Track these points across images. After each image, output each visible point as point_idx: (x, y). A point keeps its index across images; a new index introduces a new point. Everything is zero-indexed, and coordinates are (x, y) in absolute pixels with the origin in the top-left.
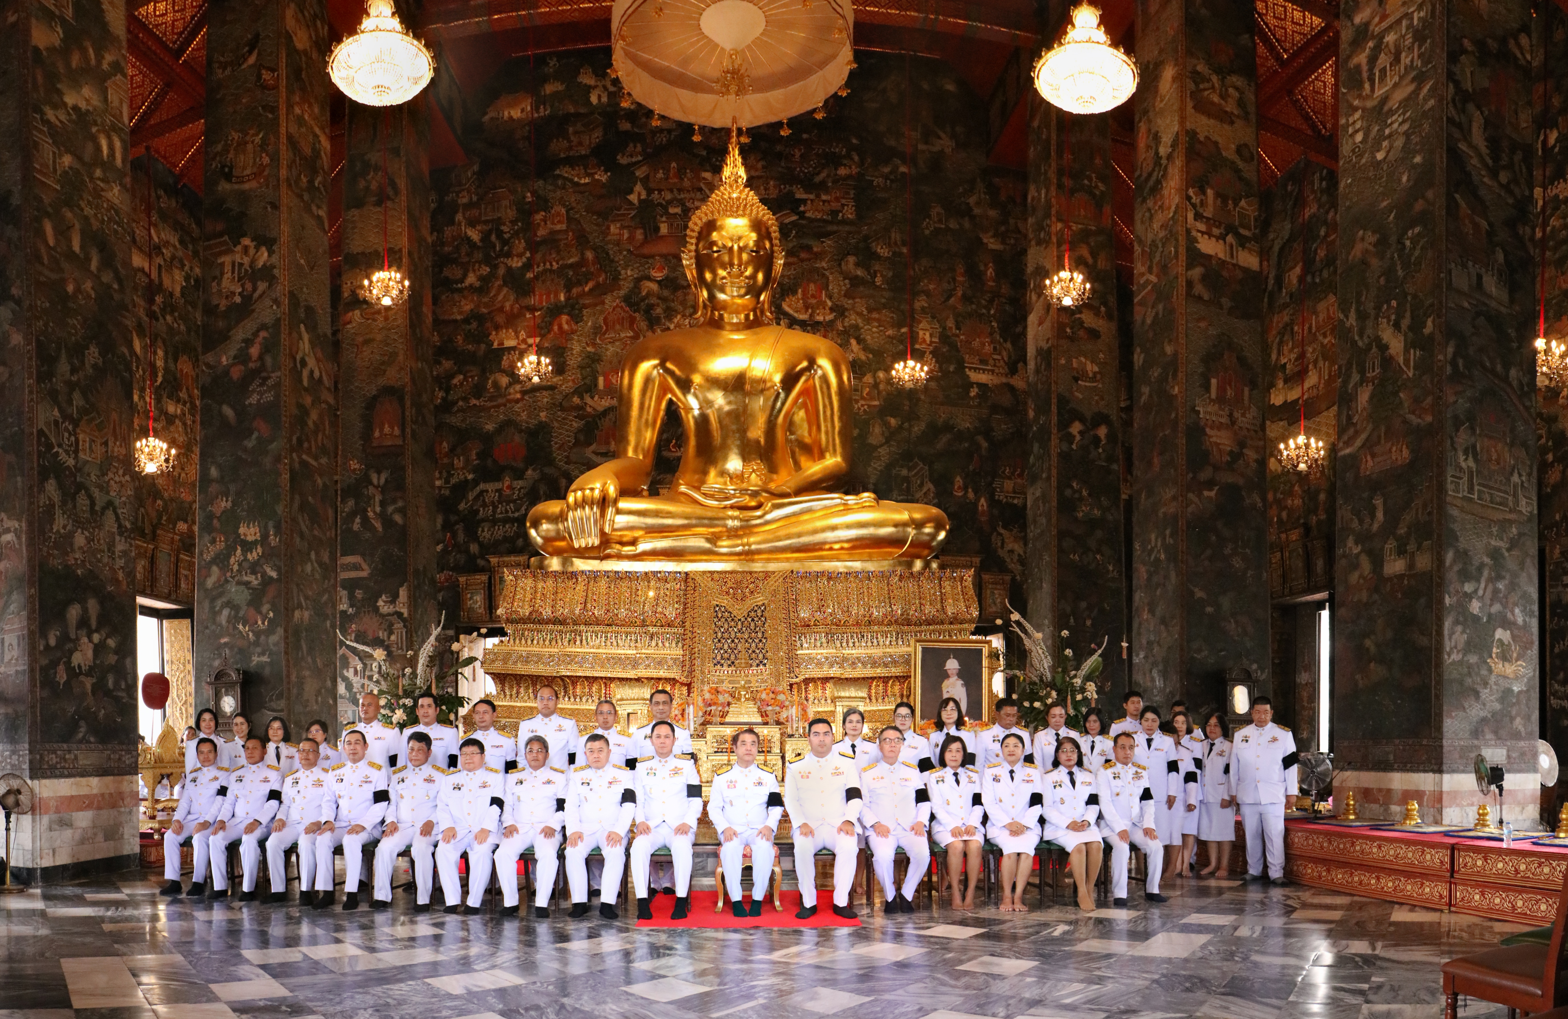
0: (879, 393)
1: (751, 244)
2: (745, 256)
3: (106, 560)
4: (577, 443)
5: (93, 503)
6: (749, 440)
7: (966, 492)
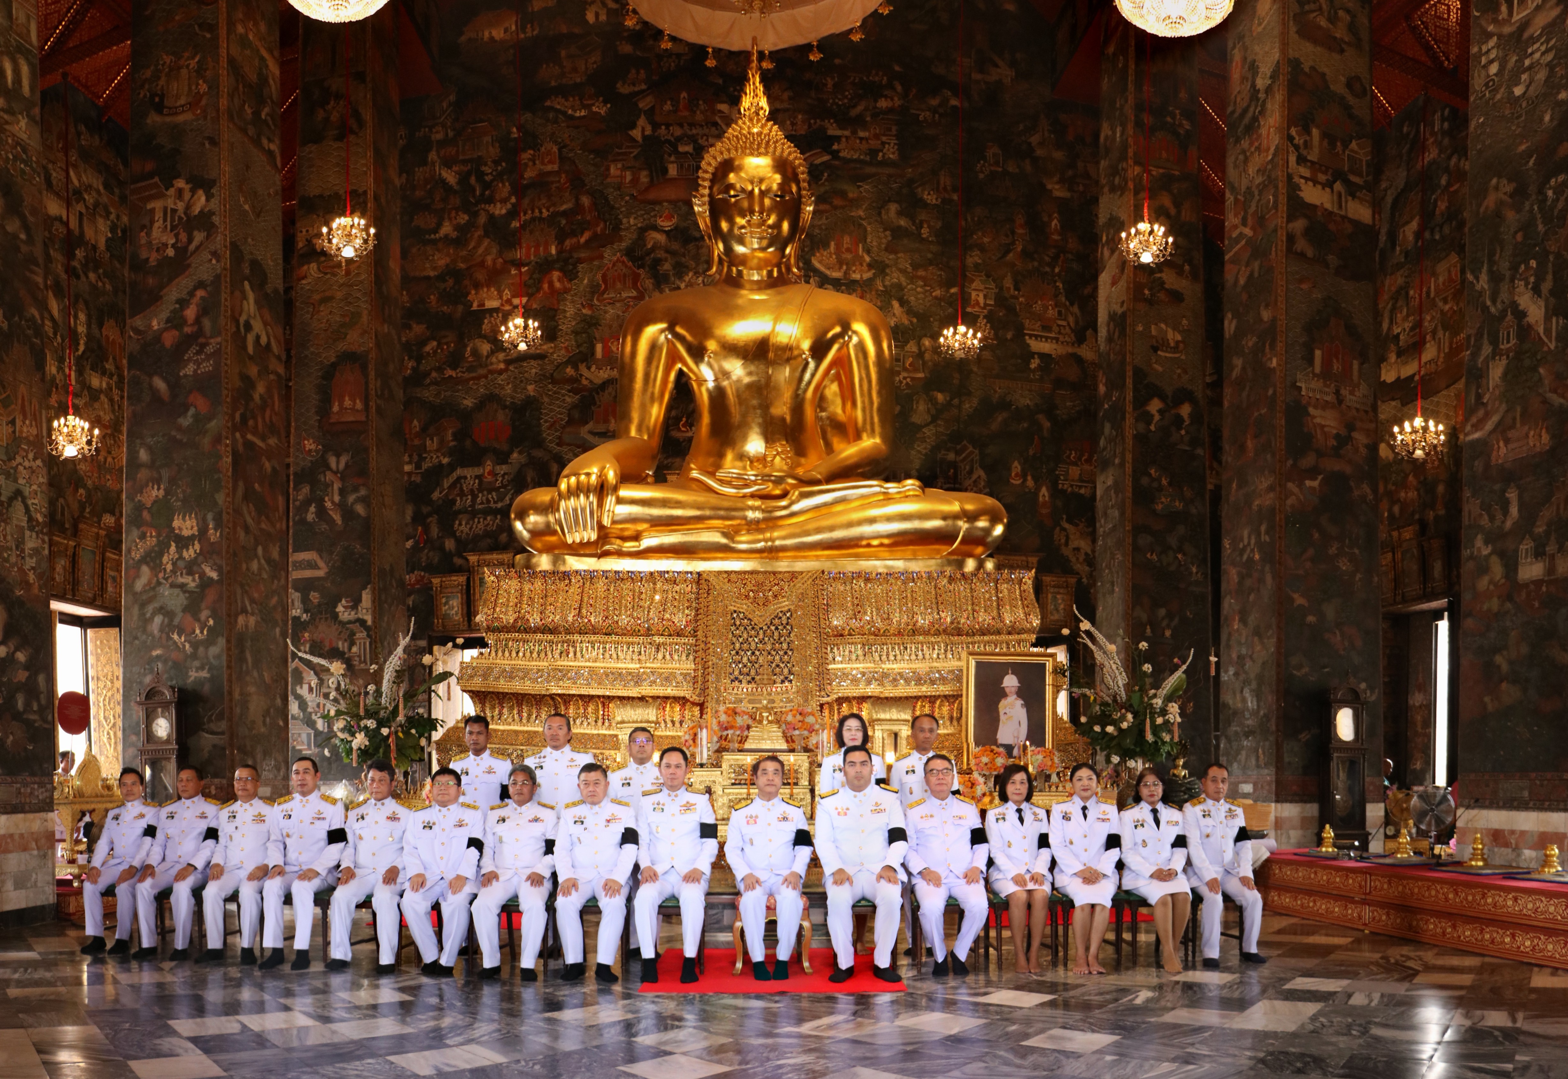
0: (924, 363)
1: (775, 187)
2: (767, 202)
3: (13, 559)
4: (571, 422)
6: (772, 417)
7: (1025, 480)
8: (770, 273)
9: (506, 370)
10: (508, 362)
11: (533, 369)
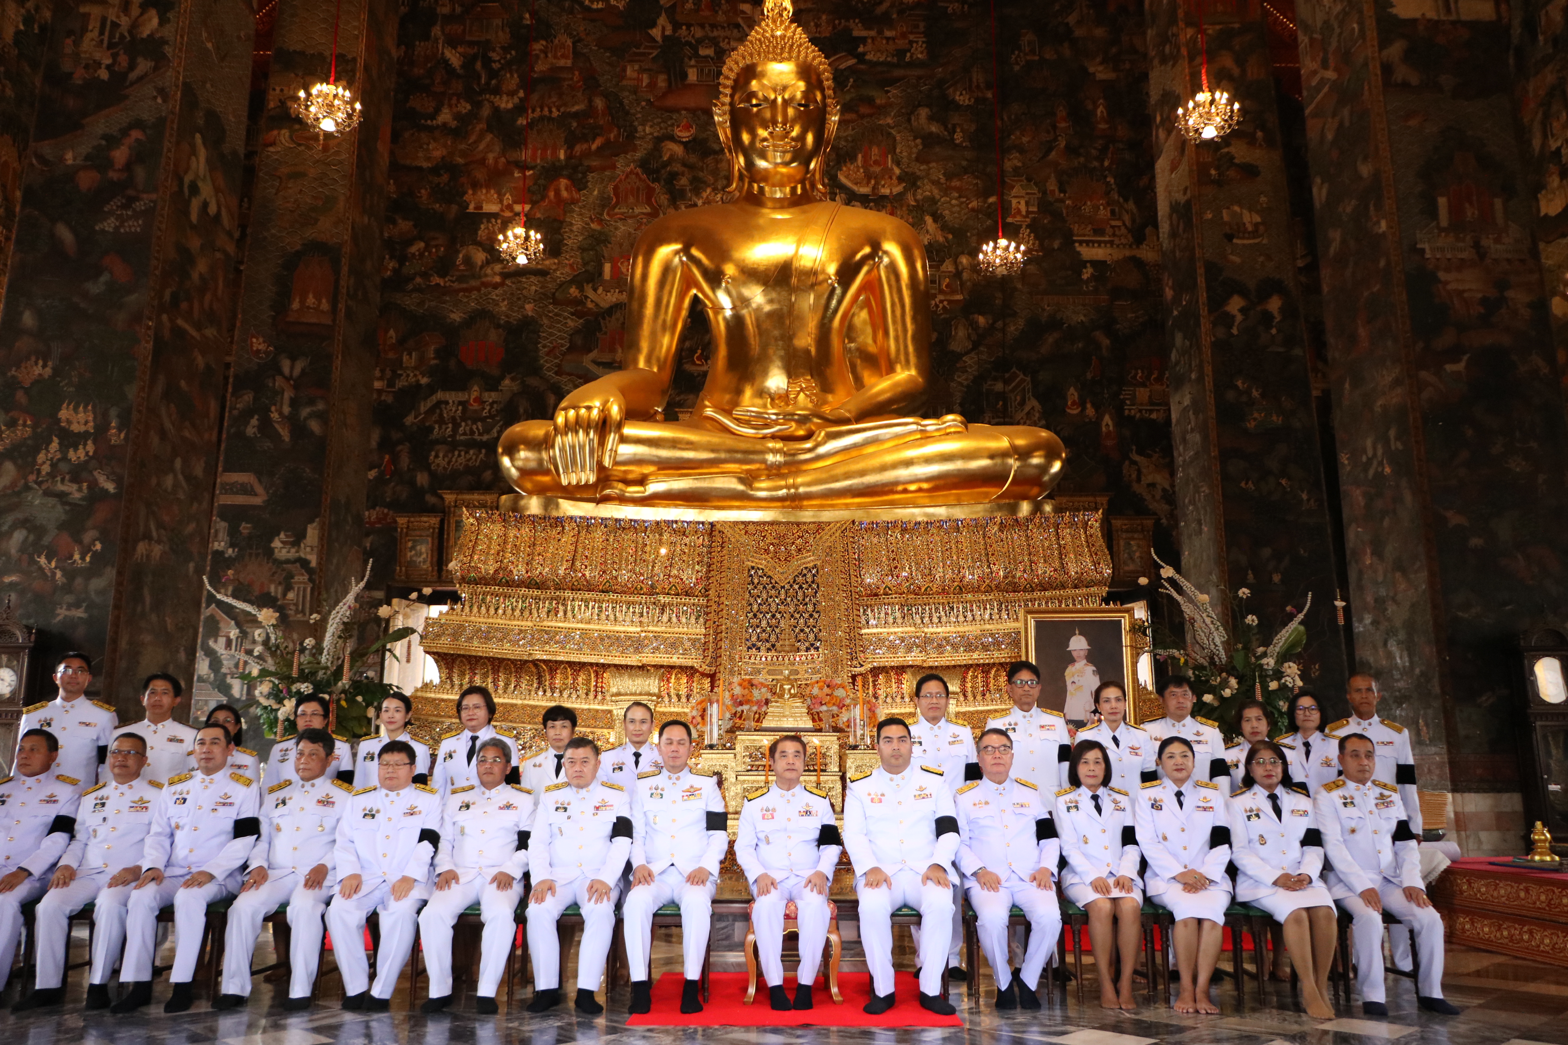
0: (962, 284)
1: (799, 95)
2: (791, 111)
4: (572, 349)
6: (795, 350)
7: (1084, 409)
8: (793, 190)
9: (502, 284)
10: (505, 276)
11: (533, 286)
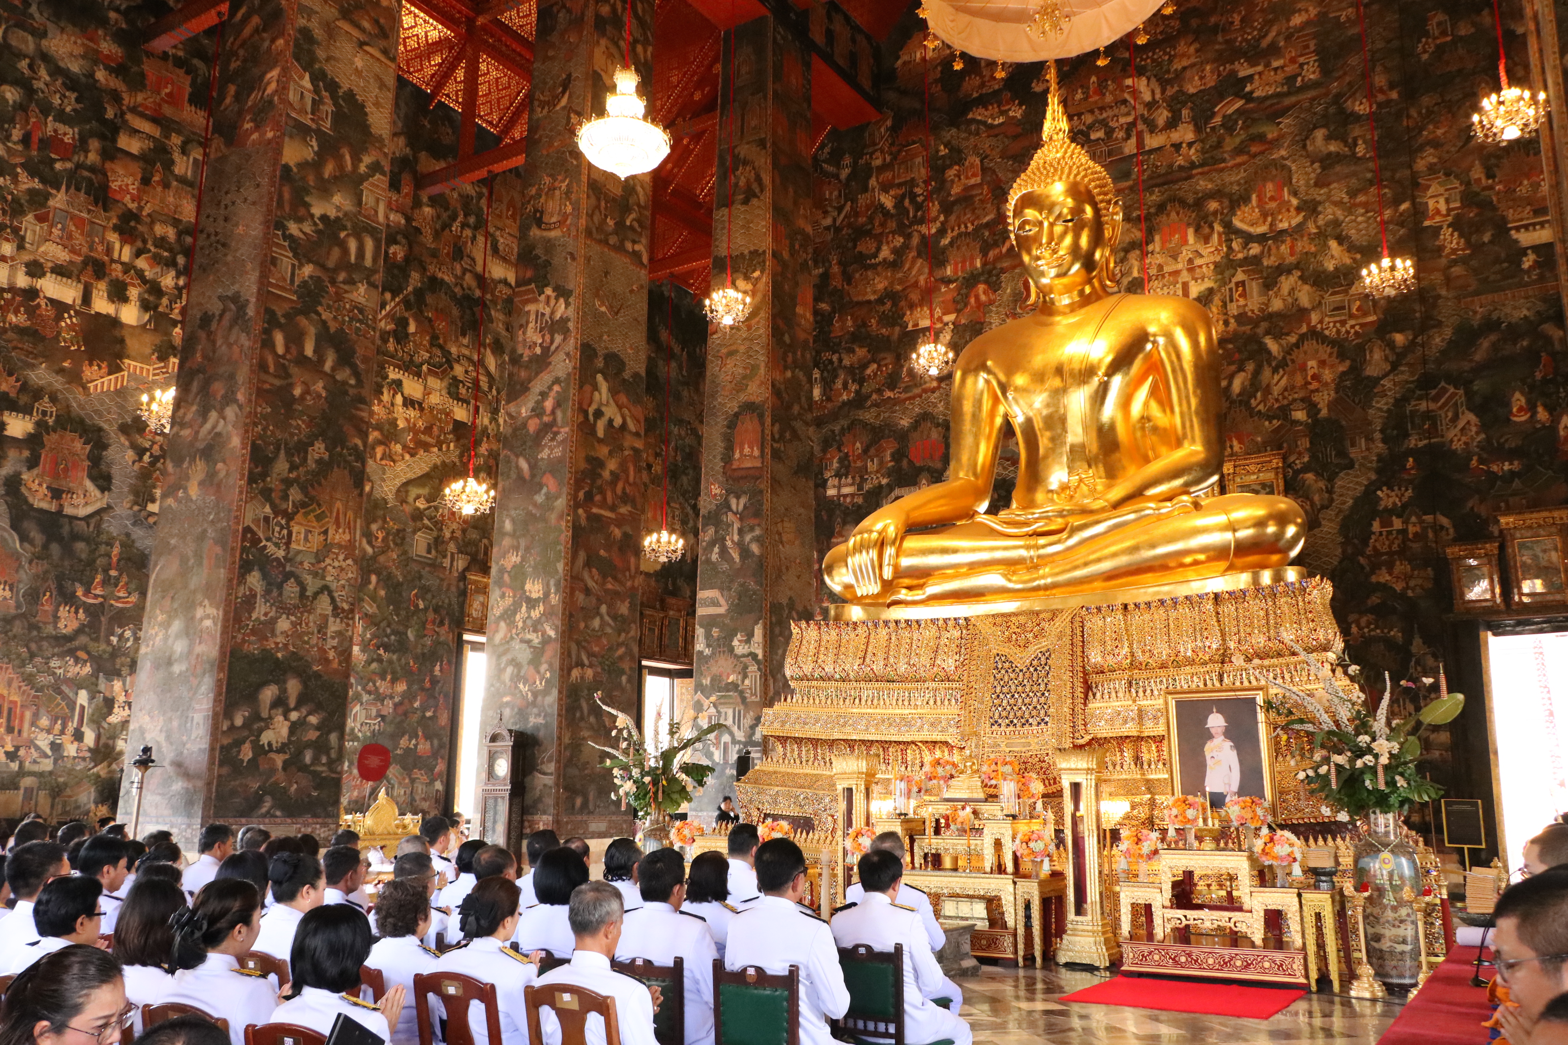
1: (1065, 212)
2: (1057, 230)
3: (314, 641)
5: (303, 588)
